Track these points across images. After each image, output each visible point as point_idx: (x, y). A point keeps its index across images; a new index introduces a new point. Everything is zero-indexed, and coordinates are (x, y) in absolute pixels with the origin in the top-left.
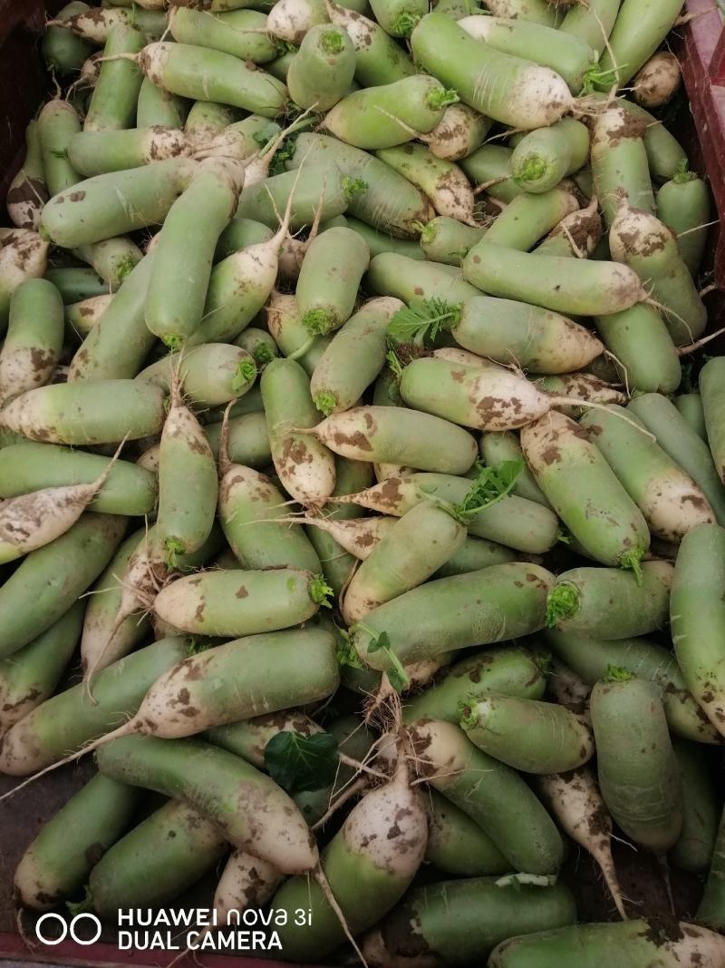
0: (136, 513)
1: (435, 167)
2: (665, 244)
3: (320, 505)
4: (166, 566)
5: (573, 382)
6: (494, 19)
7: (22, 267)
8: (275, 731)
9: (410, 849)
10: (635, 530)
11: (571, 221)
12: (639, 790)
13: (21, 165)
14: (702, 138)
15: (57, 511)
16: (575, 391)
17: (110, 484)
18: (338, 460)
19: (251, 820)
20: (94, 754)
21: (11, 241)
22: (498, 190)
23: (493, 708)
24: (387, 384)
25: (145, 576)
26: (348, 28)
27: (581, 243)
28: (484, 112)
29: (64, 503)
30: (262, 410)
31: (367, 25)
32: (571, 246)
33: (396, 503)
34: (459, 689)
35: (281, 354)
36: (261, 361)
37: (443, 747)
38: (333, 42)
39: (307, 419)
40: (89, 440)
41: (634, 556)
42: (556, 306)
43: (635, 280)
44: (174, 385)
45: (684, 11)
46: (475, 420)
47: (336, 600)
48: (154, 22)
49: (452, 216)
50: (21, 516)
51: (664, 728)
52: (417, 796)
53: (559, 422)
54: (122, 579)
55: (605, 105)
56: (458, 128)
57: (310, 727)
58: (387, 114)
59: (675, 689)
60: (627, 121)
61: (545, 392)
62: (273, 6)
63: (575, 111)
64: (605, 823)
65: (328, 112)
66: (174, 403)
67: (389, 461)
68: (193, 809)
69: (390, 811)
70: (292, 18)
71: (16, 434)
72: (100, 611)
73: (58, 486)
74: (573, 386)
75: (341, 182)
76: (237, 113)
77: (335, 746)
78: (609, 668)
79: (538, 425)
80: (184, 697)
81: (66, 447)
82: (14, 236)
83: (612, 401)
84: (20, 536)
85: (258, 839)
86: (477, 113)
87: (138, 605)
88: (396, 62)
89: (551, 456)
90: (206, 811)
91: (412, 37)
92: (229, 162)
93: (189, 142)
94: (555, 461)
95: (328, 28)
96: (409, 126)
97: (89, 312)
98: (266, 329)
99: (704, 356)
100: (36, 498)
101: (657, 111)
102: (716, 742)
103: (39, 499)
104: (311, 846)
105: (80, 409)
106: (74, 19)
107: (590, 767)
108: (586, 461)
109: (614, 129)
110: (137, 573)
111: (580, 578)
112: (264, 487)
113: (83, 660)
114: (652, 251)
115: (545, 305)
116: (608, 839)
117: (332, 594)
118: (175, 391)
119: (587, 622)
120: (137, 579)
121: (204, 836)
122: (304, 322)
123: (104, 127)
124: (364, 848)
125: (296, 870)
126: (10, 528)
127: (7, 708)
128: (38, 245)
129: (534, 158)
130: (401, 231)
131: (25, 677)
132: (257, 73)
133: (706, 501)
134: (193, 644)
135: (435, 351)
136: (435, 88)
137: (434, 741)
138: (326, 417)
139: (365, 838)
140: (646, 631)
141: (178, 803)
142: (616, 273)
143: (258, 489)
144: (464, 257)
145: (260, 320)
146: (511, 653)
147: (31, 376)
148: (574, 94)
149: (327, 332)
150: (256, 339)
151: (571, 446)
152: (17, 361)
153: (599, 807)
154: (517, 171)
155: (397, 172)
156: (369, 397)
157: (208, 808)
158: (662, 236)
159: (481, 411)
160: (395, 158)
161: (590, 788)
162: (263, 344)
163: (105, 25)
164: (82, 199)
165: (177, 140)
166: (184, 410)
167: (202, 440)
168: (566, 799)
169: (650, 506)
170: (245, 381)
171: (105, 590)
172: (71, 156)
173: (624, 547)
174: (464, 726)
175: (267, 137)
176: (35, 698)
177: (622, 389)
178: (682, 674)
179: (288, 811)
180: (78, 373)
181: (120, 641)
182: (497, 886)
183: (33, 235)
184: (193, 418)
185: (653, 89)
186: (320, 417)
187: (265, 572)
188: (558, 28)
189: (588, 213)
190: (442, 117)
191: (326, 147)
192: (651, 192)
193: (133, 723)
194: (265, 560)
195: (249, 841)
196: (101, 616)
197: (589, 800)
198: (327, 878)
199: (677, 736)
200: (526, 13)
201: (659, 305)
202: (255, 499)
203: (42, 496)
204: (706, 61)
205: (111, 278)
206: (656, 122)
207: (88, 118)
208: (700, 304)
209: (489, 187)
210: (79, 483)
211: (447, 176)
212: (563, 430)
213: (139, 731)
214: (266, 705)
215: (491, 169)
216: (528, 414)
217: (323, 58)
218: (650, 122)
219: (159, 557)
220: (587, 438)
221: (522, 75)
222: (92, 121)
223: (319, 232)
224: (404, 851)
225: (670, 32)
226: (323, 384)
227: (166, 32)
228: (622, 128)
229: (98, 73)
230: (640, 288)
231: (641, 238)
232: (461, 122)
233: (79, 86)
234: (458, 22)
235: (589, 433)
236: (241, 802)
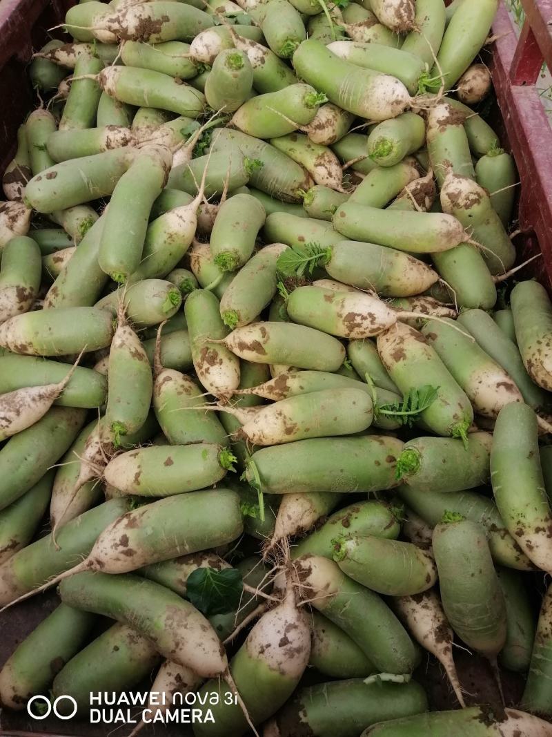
0: (92, 406)
1: (313, 150)
2: (481, 200)
3: (229, 396)
4: (113, 444)
5: (416, 303)
6: (353, 43)
7: (11, 228)
8: (194, 567)
9: (296, 655)
10: (462, 408)
11: (413, 186)
12: (471, 606)
13: (13, 156)
14: (506, 123)
15: (32, 404)
16: (419, 309)
17: (73, 384)
18: (242, 363)
19: (175, 635)
20: (58, 588)
21: (4, 209)
22: (360, 166)
23: (358, 544)
24: (278, 307)
25: (98, 452)
26: (248, 52)
27: (421, 202)
28: (347, 109)
29: (37, 398)
30: (185, 328)
31: (262, 50)
32: (413, 204)
33: (285, 393)
34: (333, 531)
35: (200, 286)
36: (185, 292)
37: (321, 576)
38: (236, 62)
39: (218, 333)
40: (57, 351)
41: (462, 428)
42: (402, 247)
43: (458, 225)
44: (120, 310)
45: (491, 34)
46: (342, 331)
47: (240, 467)
48: (110, 53)
49: (327, 185)
50: (5, 408)
51: (489, 557)
52: (302, 614)
53: (404, 330)
54: (81, 455)
55: (435, 101)
56: (328, 121)
57: (221, 564)
58: (276, 112)
59: (496, 529)
60: (451, 112)
61: (393, 308)
62: (193, 39)
63: (412, 106)
64: (447, 634)
65: (234, 113)
66: (120, 323)
67: (280, 363)
68: (132, 629)
69: (281, 626)
70: (207, 46)
71: (4, 349)
72: (64, 480)
73: (33, 386)
74: (416, 306)
75: (243, 162)
76: (169, 115)
77: (240, 578)
78: (446, 513)
79: (389, 333)
80: (125, 541)
81: (40, 357)
82: (6, 206)
83: (448, 316)
84: (4, 423)
85: (181, 649)
86: (342, 110)
87: (93, 475)
88: (283, 75)
89: (399, 355)
90: (141, 629)
91: (294, 57)
92: (162, 149)
93: (134, 136)
94: (402, 359)
95: (232, 51)
96: (293, 120)
97: (60, 260)
98: (189, 269)
99: (514, 281)
100: (17, 394)
101: (475, 106)
102: (529, 569)
103: (19, 395)
104: (222, 655)
105: (50, 329)
106: (53, 52)
107: (434, 591)
108: (424, 358)
109: (442, 119)
110: (91, 451)
111: (422, 446)
112: (187, 384)
113: (51, 518)
114: (471, 205)
115: (393, 246)
116: (450, 646)
117: (236, 461)
118: (121, 314)
119: (426, 477)
120: (91, 455)
121: (141, 650)
122: (216, 262)
123: (73, 128)
124: (261, 654)
125: (210, 674)
128: (23, 212)
129: (383, 141)
130: (290, 197)
131: (7, 531)
132: (183, 86)
133: (515, 386)
134: (133, 503)
135: (314, 283)
136: (310, 93)
137: (314, 571)
138: (231, 331)
139: (262, 647)
140: (474, 485)
141: (121, 625)
142: (444, 221)
143: (182, 386)
144: (334, 213)
145: (184, 262)
146: (373, 505)
147: (16, 307)
148: (412, 95)
149: (232, 270)
150: (181, 276)
151: (414, 348)
152: (6, 296)
153: (443, 622)
154: (371, 151)
155: (286, 155)
156: (265, 315)
157: (143, 626)
158: (478, 194)
159: (346, 323)
160: (284, 145)
161: (435, 607)
162: (187, 280)
163: (75, 55)
164: (55, 177)
165: (125, 135)
166: (128, 329)
167: (141, 350)
168: (417, 616)
169: (474, 392)
170: (172, 306)
171: (67, 464)
172: (49, 149)
173: (454, 421)
174: (336, 559)
175: (191, 132)
176: (14, 546)
177: (453, 308)
178: (501, 518)
179: (204, 628)
180: (50, 304)
181: (78, 502)
182: (365, 683)
183: (20, 205)
184: (133, 333)
185: (471, 91)
186: (227, 331)
187: (186, 446)
188: (400, 48)
189: (425, 180)
190: (316, 113)
191: (233, 137)
192: (471, 164)
193: (86, 562)
194: (187, 438)
195: (174, 652)
196: (65, 485)
197: (435, 616)
198: (234, 680)
199: (499, 566)
200: (376, 39)
201: (478, 244)
202: (180, 393)
203: (21, 393)
204: (507, 68)
205: (76, 232)
206: (474, 114)
207: (62, 121)
208: (510, 244)
209: (354, 164)
210: (49, 384)
211: (322, 156)
212: (407, 336)
213: (91, 569)
214: (187, 547)
215: (354, 151)
216: (381, 324)
217: (229, 73)
218: (470, 114)
219: (109, 438)
220: (425, 342)
221: (373, 82)
222: (65, 123)
223: (227, 198)
224: (292, 656)
225: (482, 49)
226: (228, 305)
227: (117, 58)
228: (447, 118)
229: (69, 90)
230: (463, 232)
231: (463, 196)
232: (330, 117)
233: (56, 99)
234: (327, 46)
235: (428, 339)
236: (167, 621)
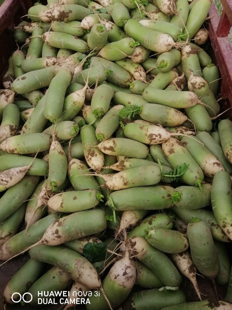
0: (42, 175)
1: (133, 65)
2: (205, 86)
3: (100, 170)
4: (51, 191)
5: (178, 129)
6: (150, 20)
7: (7, 101)
8: (86, 242)
9: (130, 279)
10: (199, 173)
11: (176, 80)
12: (204, 257)
13: (7, 70)
14: (215, 54)
15: (17, 175)
16: (179, 132)
17: (34, 166)
18: (105, 156)
19: (79, 271)
20: (29, 252)
21: (4, 93)
22: (153, 72)
23: (156, 232)
24: (120, 131)
25: (45, 194)
26: (106, 25)
27: (179, 87)
28: (148, 48)
29: (19, 172)
30: (81, 141)
31: (111, 24)
32: (176, 88)
33: (124, 168)
34: (145, 226)
35: (87, 123)
36: (80, 126)
37: (140, 245)
38: (101, 29)
39: (95, 143)
40: (27, 152)
41: (199, 182)
42: (172, 106)
43: (196, 97)
44: (53, 134)
45: (208, 16)
46: (147, 141)
47: (105, 199)
48: (47, 26)
49: (139, 80)
50: (6, 176)
51: (211, 237)
52: (132, 262)
53: (173, 141)
54: (38, 196)
55: (185, 44)
56: (140, 53)
57: (98, 241)
58: (118, 50)
59: (214, 224)
60: (192, 49)
61: (169, 132)
62: (82, 20)
63: (175, 46)
64: (194, 269)
65: (100, 50)
66: (53, 140)
67: (121, 155)
68: (61, 269)
69: (123, 267)
70: (88, 23)
71: (5, 151)
72: (31, 206)
73: (17, 167)
74: (178, 130)
75: (104, 71)
76: (72, 52)
77: (106, 247)
78: (193, 218)
79: (167, 142)
80: (57, 232)
81: (20, 155)
82: (4, 91)
83: (192, 134)
84: (5, 183)
85: (81, 277)
86: (146, 49)
87: (42, 204)
88: (120, 34)
89: (172, 151)
90: (64, 269)
91: (125, 27)
92: (70, 66)
93: (58, 61)
94: (173, 153)
95: (99, 25)
96: (125, 53)
97: (27, 113)
98: (82, 116)
99: (220, 120)
100: (10, 170)
101: (201, 46)
102: (228, 241)
103: (11, 171)
104: (99, 280)
105: (24, 143)
106: (23, 26)
108: (182, 152)
109: (188, 52)
110: (42, 194)
111: (183, 190)
112: (82, 165)
113: (25, 223)
114: (201, 88)
115: (168, 105)
116: (195, 274)
117: (103, 197)
118: (54, 136)
119: (184, 203)
120: (42, 196)
121: (64, 278)
122: (93, 113)
123: (32, 58)
124: (115, 279)
125: (94, 288)
126: (2, 180)
127: (2, 238)
128: (12, 94)
129: (163, 61)
130: (124, 85)
131: (7, 228)
132: (78, 40)
133: (221, 164)
134: (60, 215)
135: (135, 121)
136: (132, 41)
137: (137, 243)
138: (101, 142)
139: (116, 276)
140: (204, 206)
141: (56, 267)
142: (190, 94)
143: (80, 166)
144: (143, 92)
145: (80, 113)
146: (161, 215)
147: (9, 133)
148: (175, 42)
149: (100, 116)
150: (79, 119)
151: (178, 148)
152: (5, 129)
153: (192, 264)
154: (158, 65)
155: (122, 68)
156: (114, 135)
157: (65, 268)
158: (204, 83)
159: (149, 138)
160: (121, 63)
161: (188, 258)
162: (81, 121)
163: (32, 27)
164: (25, 78)
165: (54, 60)
166: (57, 142)
167: (62, 151)
168: (181, 262)
169: (204, 167)
170: (75, 132)
171: (32, 199)
172: (22, 67)
173: (196, 179)
174: (146, 238)
175: (82, 59)
176: (10, 235)
177: (194, 131)
178: (216, 220)
179: (91, 268)
180: (24, 132)
181: (37, 216)
182: (159, 291)
183: (10, 91)
184: (59, 144)
185: (200, 40)
186: (99, 142)
187: (82, 191)
188: (170, 22)
189: (181, 77)
190: (135, 50)
191: (100, 61)
192: (200, 70)
193: (41, 241)
194: (83, 188)
195: (78, 278)
196: (31, 208)
197: (188, 262)
198: (104, 290)
199: (215, 240)
200: (160, 18)
201: (204, 104)
202: (79, 169)
203: (12, 170)
204: (215, 30)
205: (34, 103)
206: (201, 49)
207: (27, 55)
208: (217, 104)
209: (151, 71)
210: (24, 166)
211: (137, 68)
212: (175, 143)
213: (43, 244)
214: (83, 234)
215: (151, 65)
216: (164, 138)
217: (98, 34)
218: (200, 49)
219: (49, 188)
220: (182, 146)
221: (159, 36)
222: (28, 56)
223: (98, 86)
224: (128, 280)
225: (204, 22)
226: (99, 131)
227: (50, 28)
228: (190, 51)
229: (30, 42)
230: (198, 99)
231: (198, 84)
232: (141, 51)
233: (25, 46)
234: (139, 22)
235: (184, 144)
236: (76, 265)
